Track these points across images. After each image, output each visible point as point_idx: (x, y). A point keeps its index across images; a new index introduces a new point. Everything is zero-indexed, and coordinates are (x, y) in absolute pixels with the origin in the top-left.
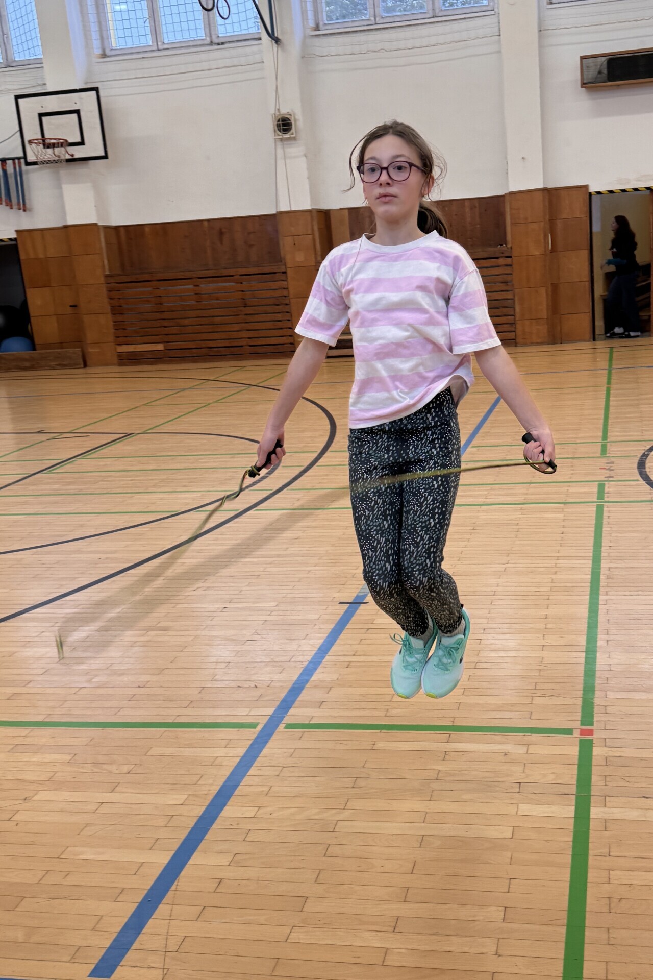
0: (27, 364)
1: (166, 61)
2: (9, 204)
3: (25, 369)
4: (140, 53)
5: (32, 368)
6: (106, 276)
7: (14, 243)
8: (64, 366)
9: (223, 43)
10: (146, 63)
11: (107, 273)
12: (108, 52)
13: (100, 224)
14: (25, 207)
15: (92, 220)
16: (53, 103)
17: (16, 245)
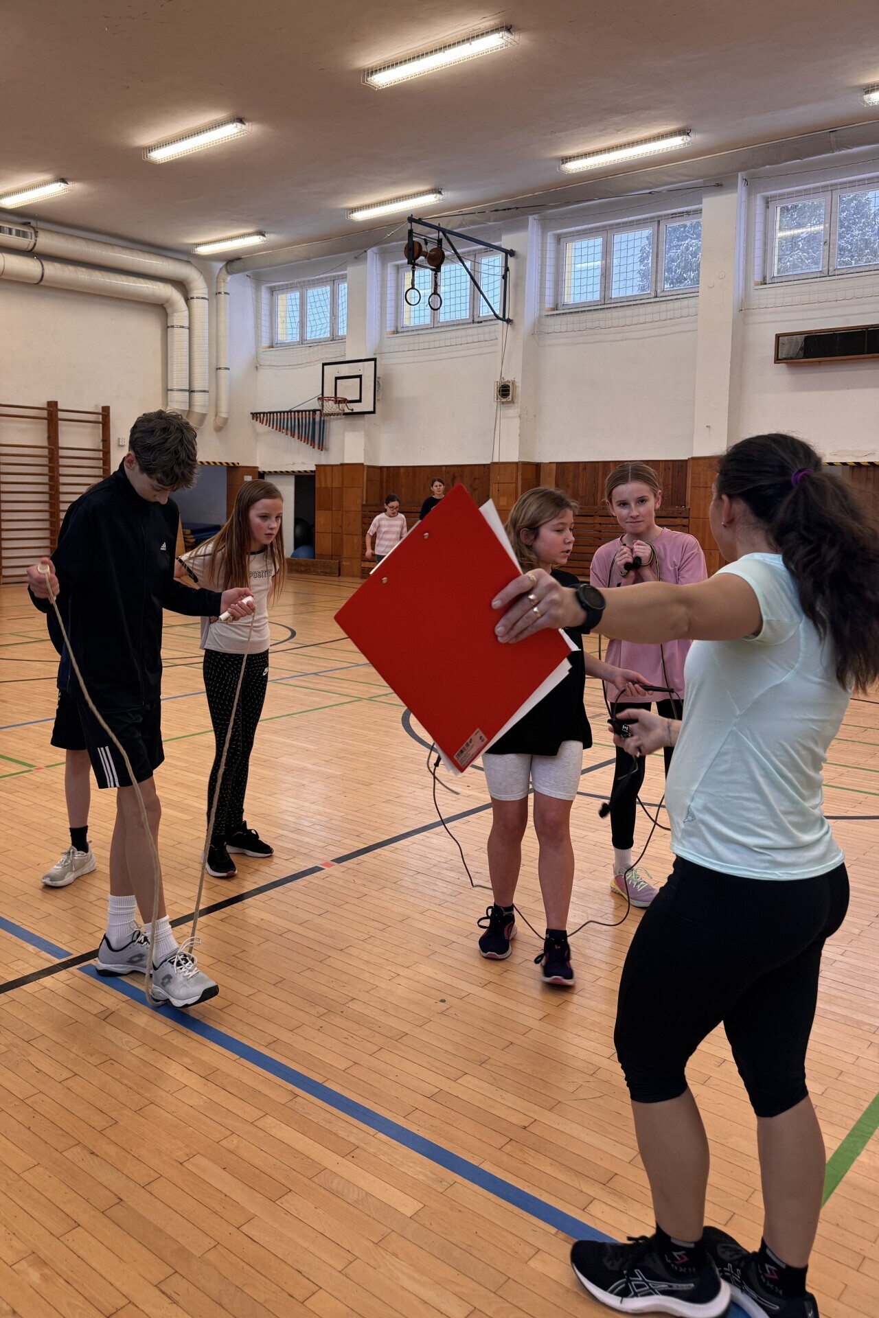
0: (303, 569)
1: (436, 337)
2: (313, 444)
3: (301, 572)
4: (418, 330)
5: (305, 572)
6: (363, 505)
7: (313, 474)
8: (326, 574)
9: (481, 322)
10: (421, 339)
11: (364, 503)
12: (400, 330)
13: (366, 464)
14: (322, 447)
15: (361, 461)
16: (345, 370)
17: (314, 476)
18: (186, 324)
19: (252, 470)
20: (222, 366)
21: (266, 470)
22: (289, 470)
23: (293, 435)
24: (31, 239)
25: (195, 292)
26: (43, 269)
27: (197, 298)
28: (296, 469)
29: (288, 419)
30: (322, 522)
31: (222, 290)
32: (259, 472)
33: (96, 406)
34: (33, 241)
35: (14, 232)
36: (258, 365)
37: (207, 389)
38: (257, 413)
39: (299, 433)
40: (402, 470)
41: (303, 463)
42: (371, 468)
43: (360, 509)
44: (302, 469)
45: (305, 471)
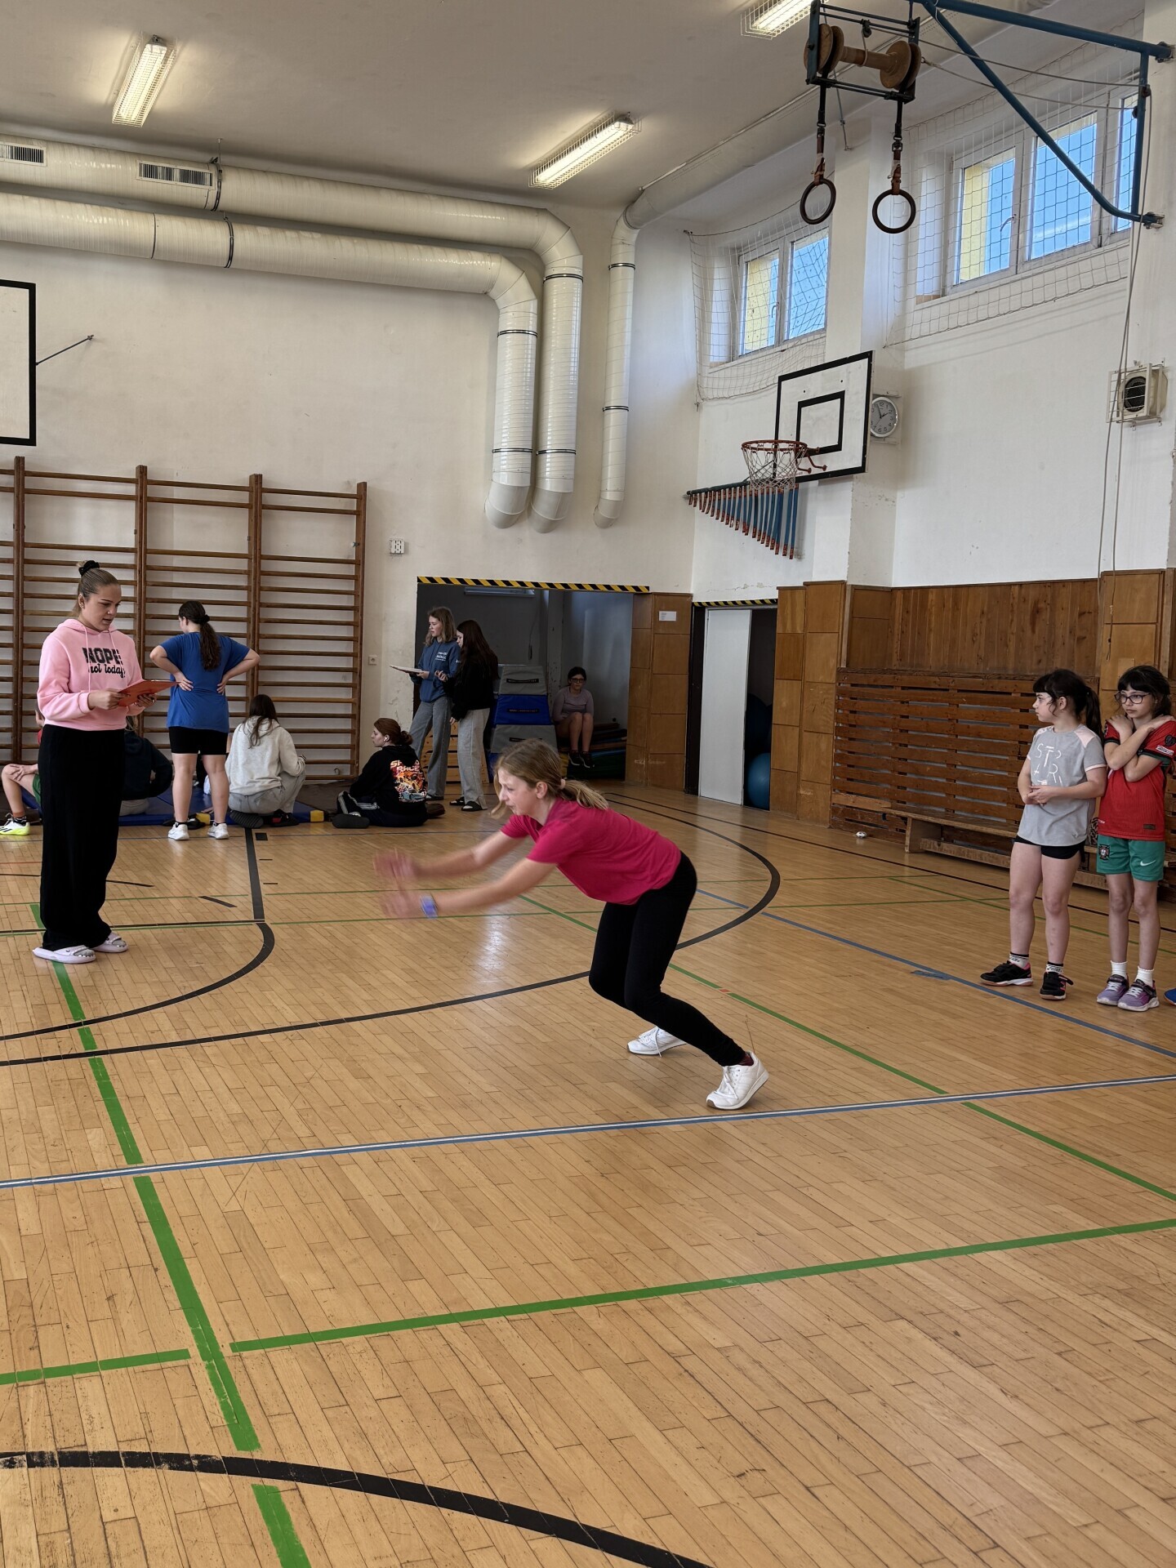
6: (841, 672)
7: (774, 606)
11: (843, 665)
13: (850, 583)
14: (792, 552)
15: (840, 575)
16: (816, 385)
17: (776, 610)
18: (532, 326)
19: (679, 601)
20: (612, 404)
21: (703, 601)
22: (738, 599)
23: (746, 531)
24: (211, 185)
25: (555, 264)
26: (232, 239)
27: (560, 276)
28: (748, 598)
29: (740, 497)
30: (784, 704)
31: (620, 260)
32: (693, 604)
33: (348, 482)
34: (214, 188)
35: (176, 174)
36: (699, 400)
37: (573, 447)
38: (695, 492)
39: (755, 527)
40: (932, 597)
41: (760, 585)
42: (856, 588)
43: (833, 680)
44: (757, 597)
45: (762, 601)
